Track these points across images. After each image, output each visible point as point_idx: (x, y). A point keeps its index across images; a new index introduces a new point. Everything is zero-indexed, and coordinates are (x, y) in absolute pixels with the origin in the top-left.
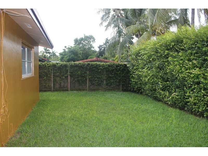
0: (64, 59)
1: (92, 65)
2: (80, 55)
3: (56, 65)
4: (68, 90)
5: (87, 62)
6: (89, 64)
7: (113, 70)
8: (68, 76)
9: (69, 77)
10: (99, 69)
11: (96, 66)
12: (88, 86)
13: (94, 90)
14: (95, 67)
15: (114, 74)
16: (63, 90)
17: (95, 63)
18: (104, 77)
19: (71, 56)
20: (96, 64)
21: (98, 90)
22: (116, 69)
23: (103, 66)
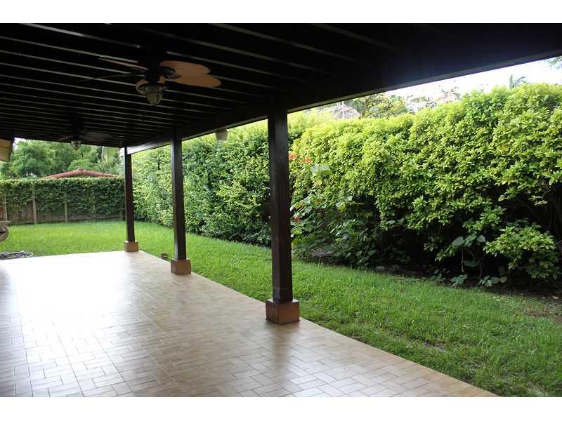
0: (11, 168)
1: (71, 182)
2: (51, 160)
3: (10, 185)
4: (33, 224)
5: (63, 177)
6: (66, 181)
7: (106, 189)
8: (31, 202)
9: (34, 202)
10: (83, 188)
11: (79, 183)
12: (66, 215)
13: (78, 221)
14: (76, 186)
15: (108, 195)
16: (26, 224)
17: (76, 178)
18: (92, 199)
19: (28, 162)
20: (78, 180)
21: (84, 220)
22: (111, 188)
23: (89, 182)
